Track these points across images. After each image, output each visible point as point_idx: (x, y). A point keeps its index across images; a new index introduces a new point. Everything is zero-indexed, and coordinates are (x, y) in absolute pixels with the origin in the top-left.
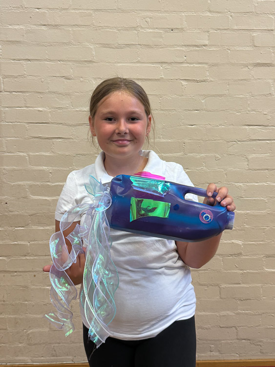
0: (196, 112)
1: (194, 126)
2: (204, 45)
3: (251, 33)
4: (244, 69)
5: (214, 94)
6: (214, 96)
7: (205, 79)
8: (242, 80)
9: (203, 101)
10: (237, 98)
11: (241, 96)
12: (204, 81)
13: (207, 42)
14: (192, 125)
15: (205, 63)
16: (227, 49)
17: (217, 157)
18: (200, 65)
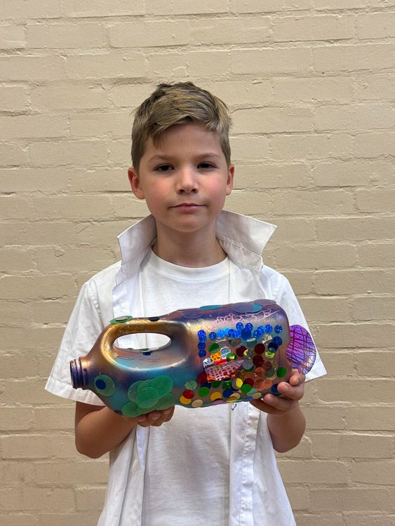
0: (14, 169)
1: (11, 195)
2: (19, 50)
3: (104, 23)
4: (94, 90)
5: (45, 136)
6: (43, 139)
7: (24, 110)
8: (92, 110)
9: (25, 150)
10: (86, 142)
11: (94, 139)
12: (24, 113)
13: (22, 44)
14: (9, 194)
15: (23, 81)
16: (61, 54)
17: (58, 251)
18: (14, 86)
